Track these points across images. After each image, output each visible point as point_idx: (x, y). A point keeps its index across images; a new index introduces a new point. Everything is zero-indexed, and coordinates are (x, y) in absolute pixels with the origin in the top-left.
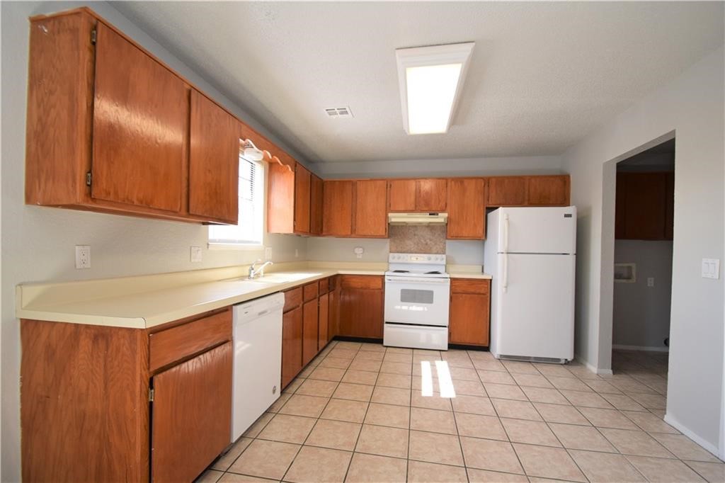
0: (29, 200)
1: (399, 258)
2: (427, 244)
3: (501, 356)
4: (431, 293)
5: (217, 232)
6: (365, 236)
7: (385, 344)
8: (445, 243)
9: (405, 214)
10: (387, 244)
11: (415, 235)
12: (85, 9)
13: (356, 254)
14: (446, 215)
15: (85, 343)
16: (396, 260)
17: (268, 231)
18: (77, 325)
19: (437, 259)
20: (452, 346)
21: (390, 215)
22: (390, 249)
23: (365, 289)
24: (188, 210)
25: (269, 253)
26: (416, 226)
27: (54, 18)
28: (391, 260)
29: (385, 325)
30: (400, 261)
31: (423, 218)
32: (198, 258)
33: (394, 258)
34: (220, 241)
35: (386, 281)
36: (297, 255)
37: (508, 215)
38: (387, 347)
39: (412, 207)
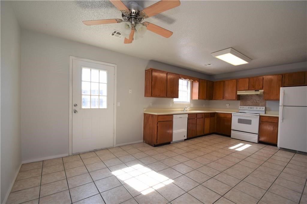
0: (145, 96)
1: (243, 108)
2: (257, 102)
3: (280, 148)
4: (250, 121)
5: (175, 100)
6: (228, 100)
7: (231, 137)
8: (266, 102)
9: (244, 91)
10: (239, 102)
11: (251, 99)
12: (151, 68)
13: (227, 106)
14: (263, 91)
15: (151, 117)
16: (242, 109)
17: (192, 99)
18: (150, 114)
19: (260, 108)
20: (260, 142)
21: (238, 92)
22: (241, 104)
23: (225, 118)
24: (167, 96)
25: (192, 105)
26: (252, 95)
27: (148, 70)
28: (240, 108)
29: (232, 131)
30: (243, 109)
31: (253, 93)
32: (171, 106)
33: (241, 107)
34: (177, 102)
35: (232, 115)
36: (204, 106)
37: (284, 90)
38: (232, 138)
39: (247, 88)
